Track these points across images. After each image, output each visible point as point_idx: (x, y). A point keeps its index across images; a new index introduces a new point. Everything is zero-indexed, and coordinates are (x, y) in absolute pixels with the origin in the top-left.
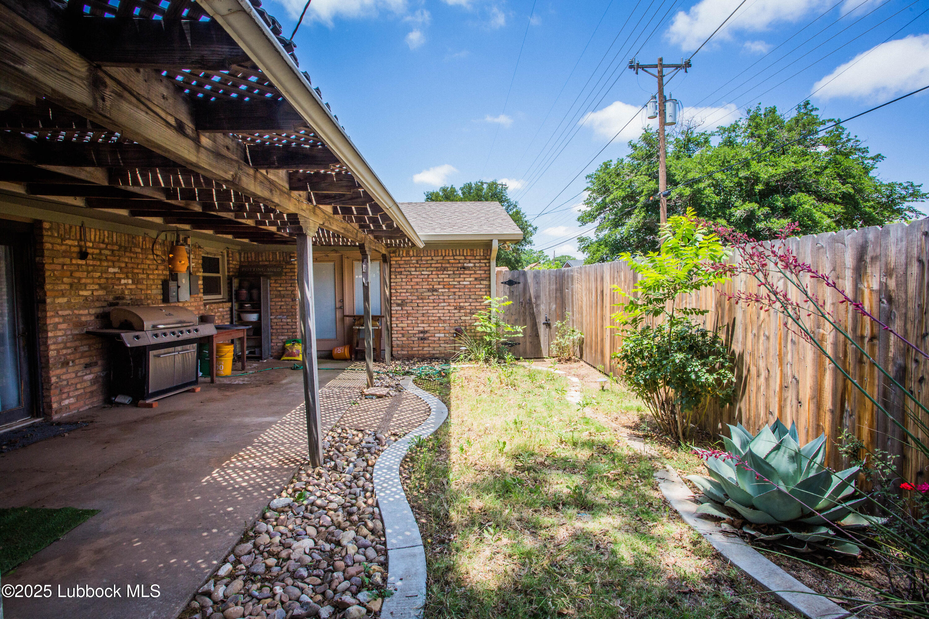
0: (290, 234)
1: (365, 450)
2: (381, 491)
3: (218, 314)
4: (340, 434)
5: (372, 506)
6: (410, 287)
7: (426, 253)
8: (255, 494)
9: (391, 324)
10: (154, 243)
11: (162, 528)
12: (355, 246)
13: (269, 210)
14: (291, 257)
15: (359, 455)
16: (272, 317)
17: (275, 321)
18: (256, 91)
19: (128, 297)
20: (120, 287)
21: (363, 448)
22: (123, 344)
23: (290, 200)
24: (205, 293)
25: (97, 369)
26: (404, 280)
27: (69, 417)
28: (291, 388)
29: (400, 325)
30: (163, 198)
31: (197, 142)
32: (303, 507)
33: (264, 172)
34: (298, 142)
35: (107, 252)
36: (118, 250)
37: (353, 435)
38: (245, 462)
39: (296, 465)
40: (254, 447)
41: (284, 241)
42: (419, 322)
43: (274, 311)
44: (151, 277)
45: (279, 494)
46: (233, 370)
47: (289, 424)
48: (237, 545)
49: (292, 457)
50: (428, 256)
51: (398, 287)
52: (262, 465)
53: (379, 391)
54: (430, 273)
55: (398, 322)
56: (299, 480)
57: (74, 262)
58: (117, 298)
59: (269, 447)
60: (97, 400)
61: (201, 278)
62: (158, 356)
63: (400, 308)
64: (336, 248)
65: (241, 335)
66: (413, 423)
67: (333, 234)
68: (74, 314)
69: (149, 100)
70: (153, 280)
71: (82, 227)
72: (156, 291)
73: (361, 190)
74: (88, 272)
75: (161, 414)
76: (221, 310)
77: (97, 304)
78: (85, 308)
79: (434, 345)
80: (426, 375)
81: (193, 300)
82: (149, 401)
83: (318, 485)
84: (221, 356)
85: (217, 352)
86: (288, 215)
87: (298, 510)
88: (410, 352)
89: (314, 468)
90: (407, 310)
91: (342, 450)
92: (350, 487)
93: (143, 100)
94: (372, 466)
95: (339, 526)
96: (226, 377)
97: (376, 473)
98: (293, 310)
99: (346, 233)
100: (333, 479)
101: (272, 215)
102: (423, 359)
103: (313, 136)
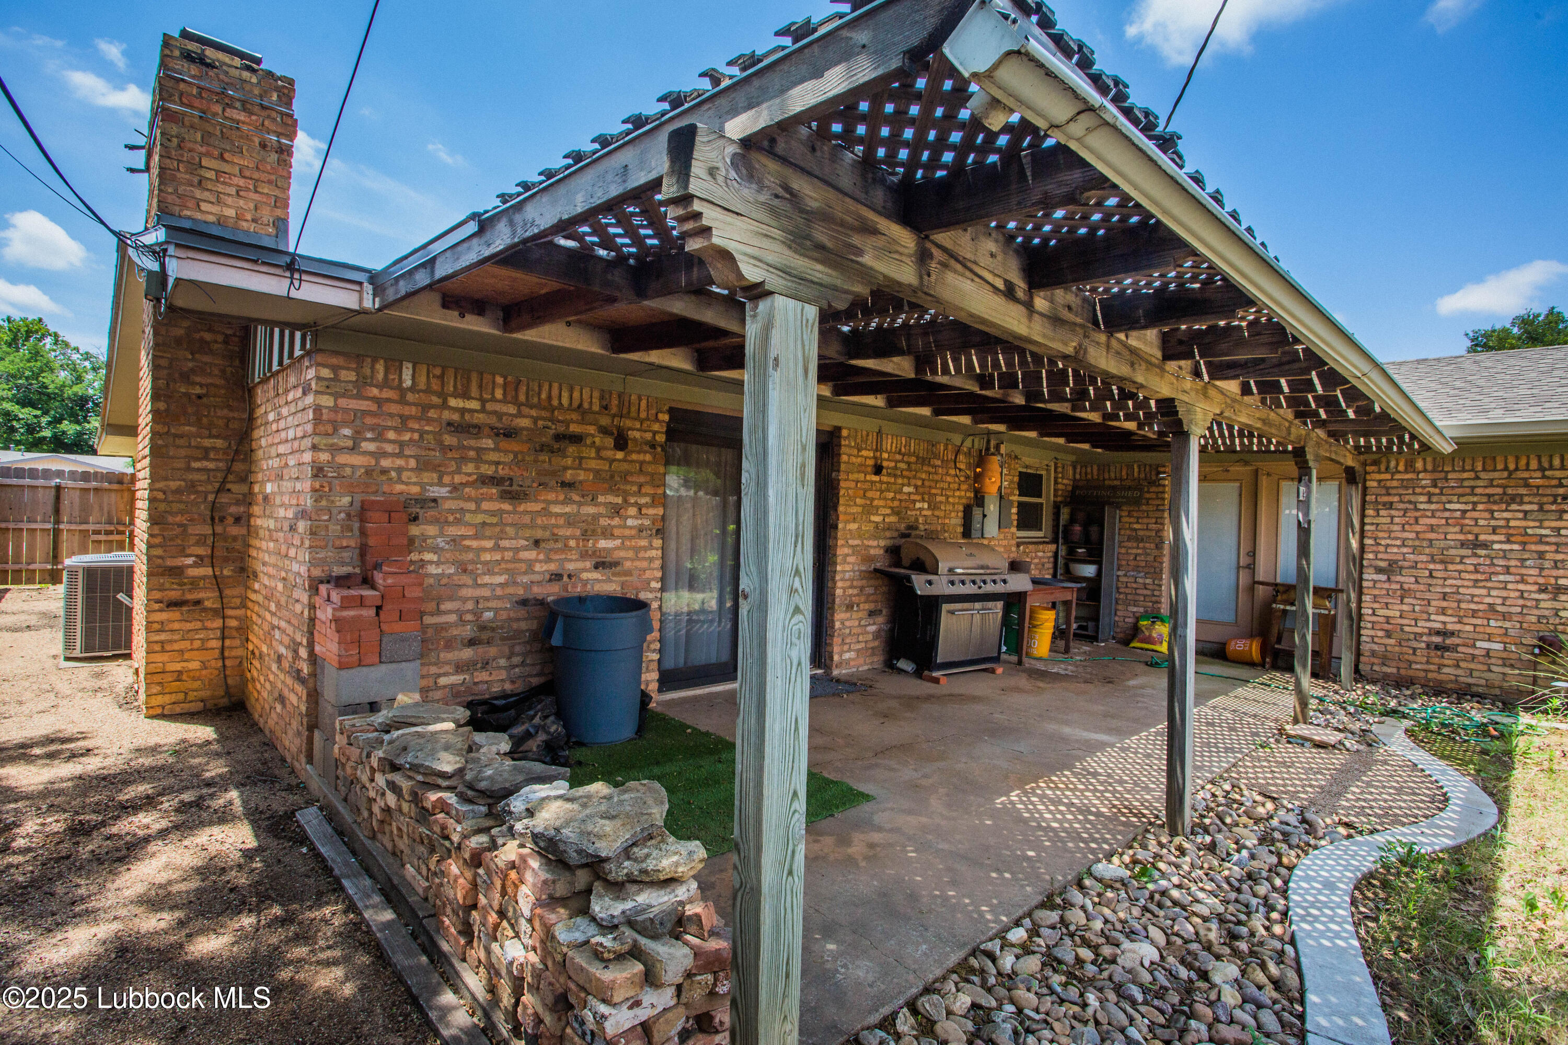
0: (1161, 434)
1: (1277, 835)
2: (1303, 919)
3: (1036, 561)
4: (1228, 792)
5: (1281, 939)
6: (1413, 535)
7: (1458, 464)
8: (1070, 845)
9: (1359, 608)
10: (957, 453)
11: (940, 846)
12: (1285, 451)
13: (1126, 395)
14: (1159, 473)
15: (1262, 840)
16: (1120, 573)
17: (1125, 579)
18: (1116, 218)
19: (922, 527)
20: (914, 513)
21: (1273, 830)
22: (912, 589)
23: (1162, 377)
24: (1020, 527)
25: (880, 619)
26: (1396, 520)
27: (847, 674)
28: (1143, 696)
29: (1381, 612)
30: (976, 389)
31: (1029, 306)
32: (1147, 893)
33: (1122, 336)
34: (1181, 280)
35: (902, 466)
36: (916, 463)
37: (1254, 802)
38: (1058, 793)
39: (1140, 821)
40: (1075, 775)
41: (1147, 446)
42: (1431, 610)
43: (1124, 563)
44: (951, 500)
45: (1109, 857)
46: (1051, 650)
47: (1136, 753)
48: (1037, 907)
49: (1135, 807)
50: (1464, 471)
51: (1381, 535)
52: (1084, 805)
53: (1318, 734)
54: (1470, 507)
55: (1376, 606)
56: (1144, 847)
57: (868, 478)
58: (910, 527)
59: (1098, 781)
60: (878, 660)
61: (1016, 504)
62: (952, 612)
63: (1383, 577)
64: (1247, 457)
65: (1068, 596)
66: (1396, 815)
67: (1241, 432)
68: (863, 544)
69: (975, 263)
70: (954, 504)
71: (879, 432)
72: (955, 521)
73: (1299, 347)
74: (882, 492)
75: (950, 695)
76: (1040, 554)
77: (888, 534)
78: (876, 538)
79: (1472, 666)
80: (1443, 725)
81: (1002, 536)
82: (935, 674)
83: (1177, 866)
84: (1035, 627)
85: (1031, 618)
86: (1158, 402)
87: (1138, 894)
88: (1403, 672)
89: (1172, 836)
90: (1401, 584)
91: (1228, 820)
92: (1239, 891)
93: (969, 264)
94: (1291, 868)
95: (1208, 947)
96: (1040, 659)
97: (1296, 882)
98: (1156, 564)
99: (1266, 428)
100: (1206, 865)
101: (1130, 403)
102: (1437, 690)
103: (1208, 268)
